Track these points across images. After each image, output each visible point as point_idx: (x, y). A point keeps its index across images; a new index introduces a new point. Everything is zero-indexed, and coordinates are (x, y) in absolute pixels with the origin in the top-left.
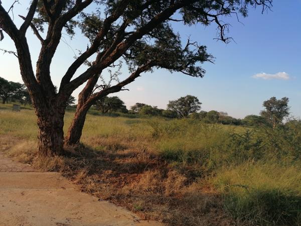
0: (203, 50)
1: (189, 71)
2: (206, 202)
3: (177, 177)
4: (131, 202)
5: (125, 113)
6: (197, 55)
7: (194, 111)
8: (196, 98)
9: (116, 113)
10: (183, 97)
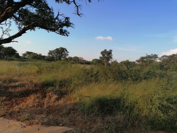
0: (67, 20)
1: (60, 32)
2: (68, 108)
3: (52, 96)
4: (20, 116)
5: (18, 58)
6: (64, 23)
7: (65, 57)
8: (66, 49)
9: (11, 58)
10: (58, 48)
